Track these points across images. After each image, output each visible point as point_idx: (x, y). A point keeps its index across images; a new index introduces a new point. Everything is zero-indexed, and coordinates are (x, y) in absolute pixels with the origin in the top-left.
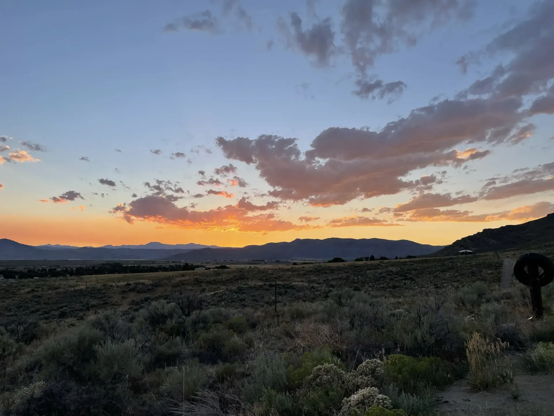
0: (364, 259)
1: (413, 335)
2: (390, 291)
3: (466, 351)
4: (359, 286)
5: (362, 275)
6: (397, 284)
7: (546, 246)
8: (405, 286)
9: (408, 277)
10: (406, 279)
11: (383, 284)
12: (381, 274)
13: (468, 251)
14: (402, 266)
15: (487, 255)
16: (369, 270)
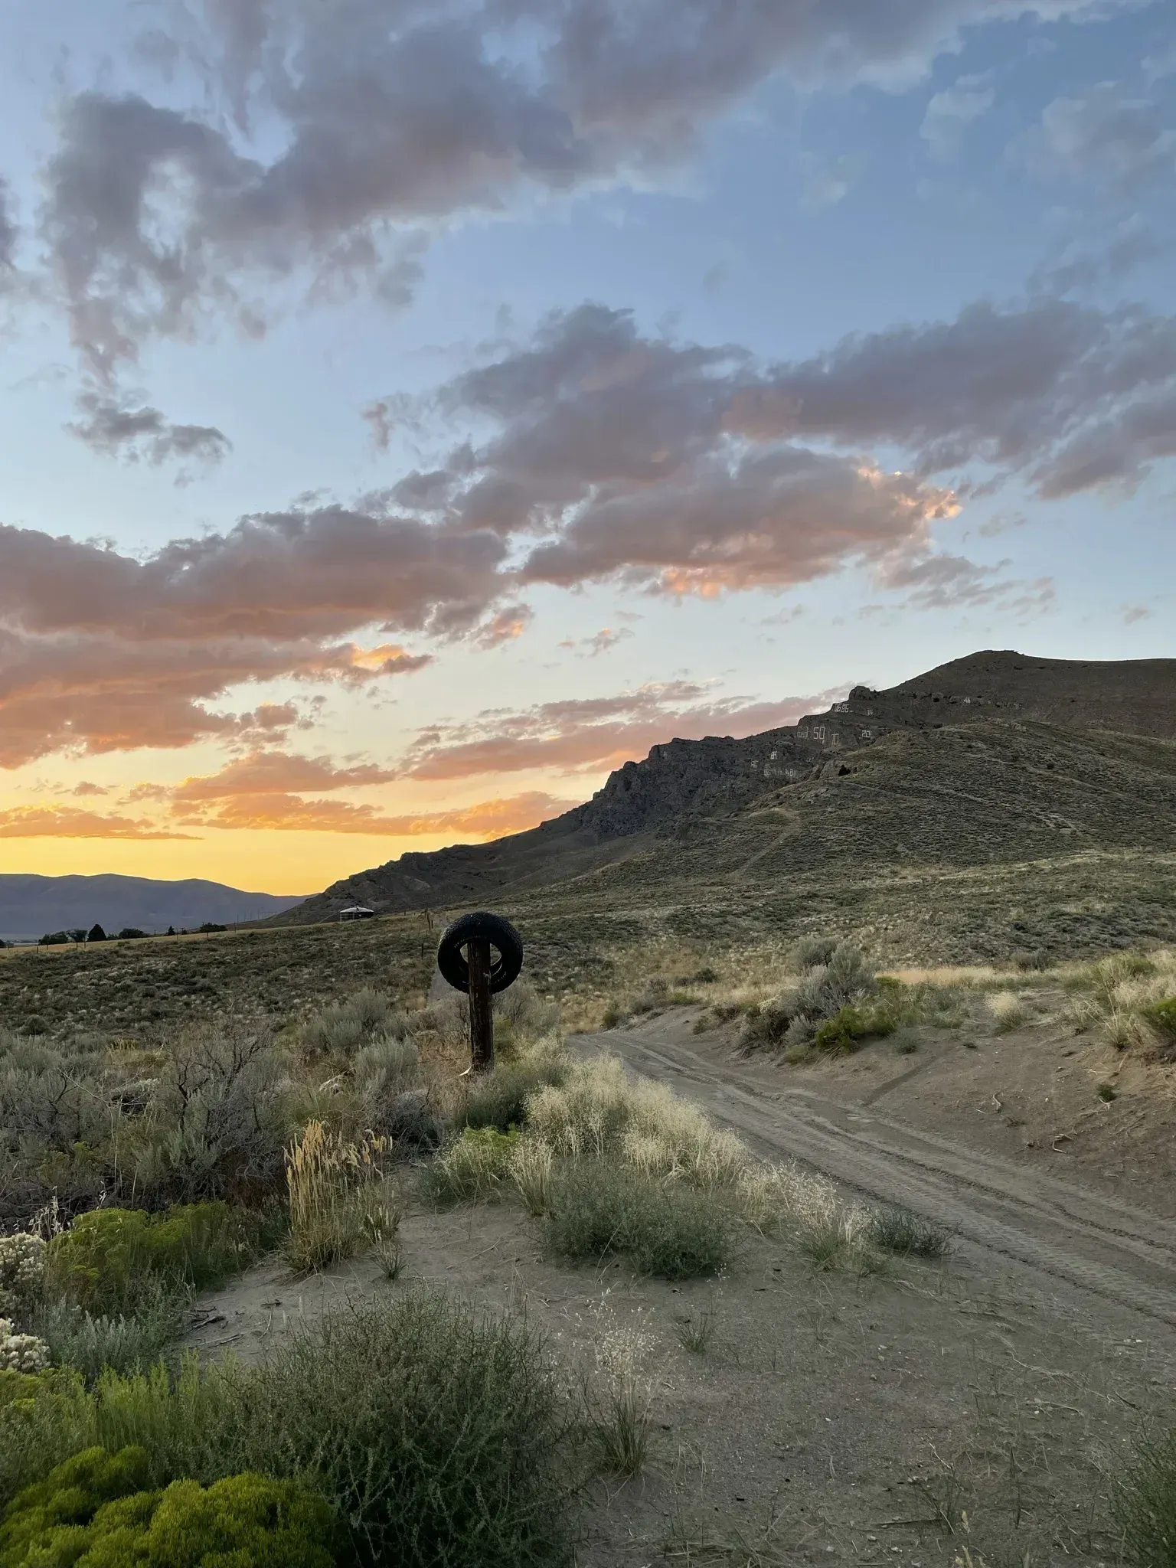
0: (70, 938)
1: (159, 1149)
2: (141, 1030)
3: (285, 1174)
4: (44, 1019)
5: (57, 986)
6: (164, 1007)
7: (533, 897)
8: (188, 1011)
9: (198, 985)
10: (189, 993)
11: (122, 1009)
12: (120, 978)
13: (364, 910)
14: (185, 955)
15: (406, 919)
16: (84, 968)
